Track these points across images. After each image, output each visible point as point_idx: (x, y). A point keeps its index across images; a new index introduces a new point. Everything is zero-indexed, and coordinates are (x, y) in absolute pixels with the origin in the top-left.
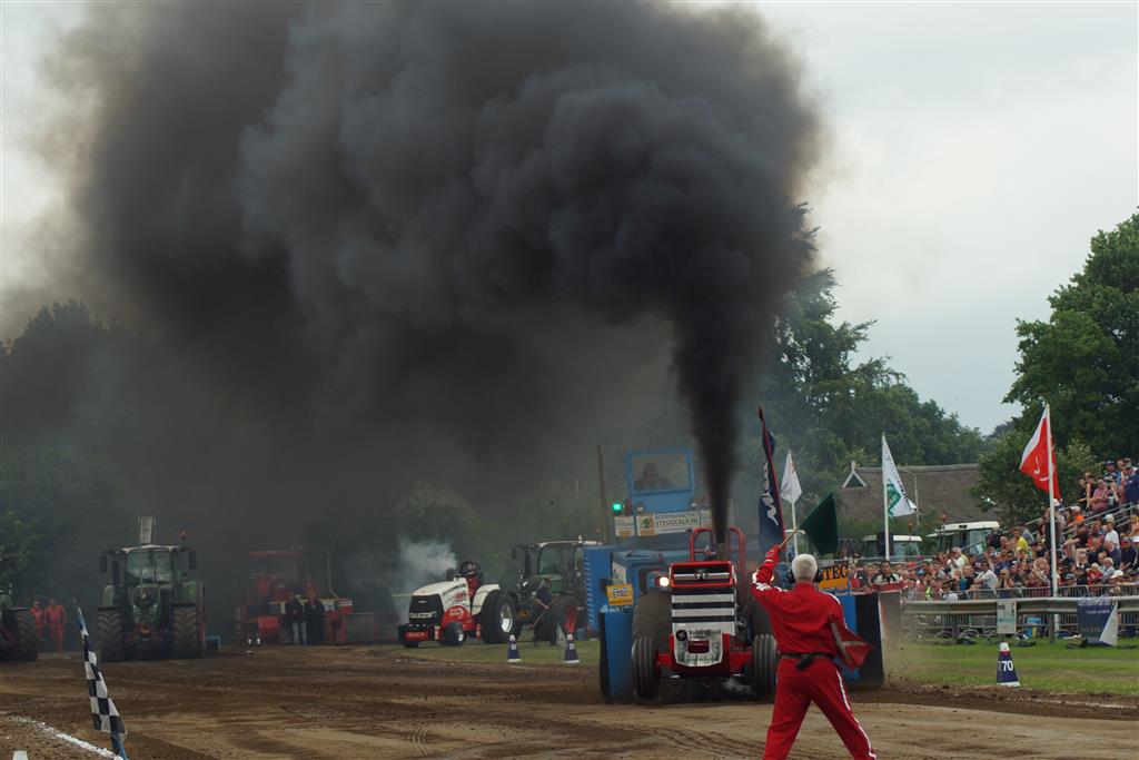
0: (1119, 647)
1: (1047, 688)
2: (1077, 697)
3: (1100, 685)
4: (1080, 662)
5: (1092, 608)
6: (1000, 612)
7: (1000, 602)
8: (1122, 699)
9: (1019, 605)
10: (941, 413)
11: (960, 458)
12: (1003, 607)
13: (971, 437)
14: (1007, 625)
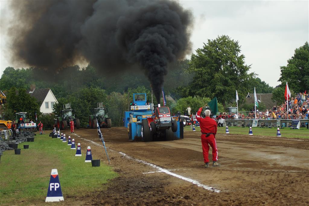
0: (300, 129)
1: (286, 137)
2: (293, 139)
3: (297, 136)
4: (293, 132)
5: (295, 121)
8: (301, 139)
9: (281, 121)
10: (266, 83)
11: (269, 92)
12: (278, 121)
13: (271, 88)
14: (279, 124)
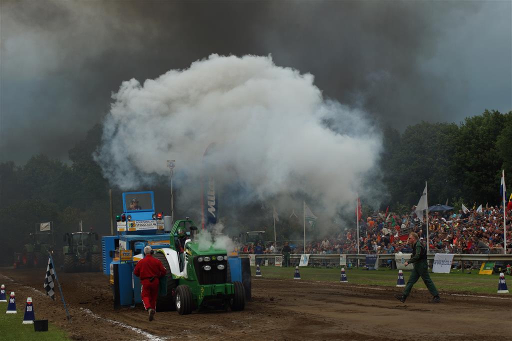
0: (380, 271)
1: (357, 283)
2: (367, 286)
4: (367, 275)
5: (371, 258)
6: (341, 258)
7: (341, 255)
8: (381, 287)
9: (347, 256)
12: (342, 257)
14: (343, 262)
